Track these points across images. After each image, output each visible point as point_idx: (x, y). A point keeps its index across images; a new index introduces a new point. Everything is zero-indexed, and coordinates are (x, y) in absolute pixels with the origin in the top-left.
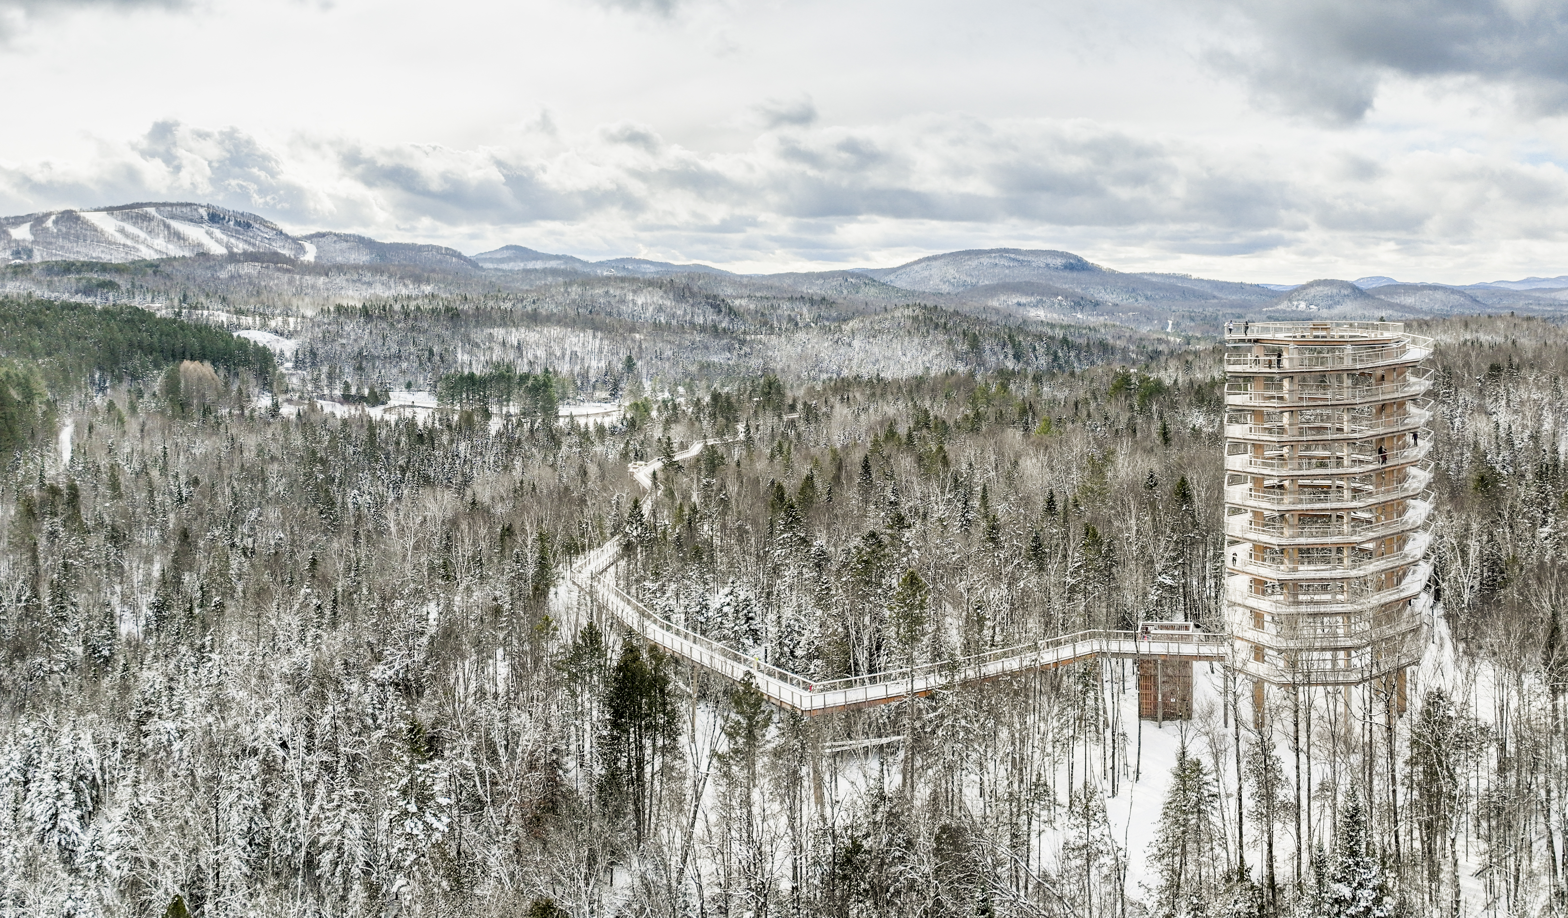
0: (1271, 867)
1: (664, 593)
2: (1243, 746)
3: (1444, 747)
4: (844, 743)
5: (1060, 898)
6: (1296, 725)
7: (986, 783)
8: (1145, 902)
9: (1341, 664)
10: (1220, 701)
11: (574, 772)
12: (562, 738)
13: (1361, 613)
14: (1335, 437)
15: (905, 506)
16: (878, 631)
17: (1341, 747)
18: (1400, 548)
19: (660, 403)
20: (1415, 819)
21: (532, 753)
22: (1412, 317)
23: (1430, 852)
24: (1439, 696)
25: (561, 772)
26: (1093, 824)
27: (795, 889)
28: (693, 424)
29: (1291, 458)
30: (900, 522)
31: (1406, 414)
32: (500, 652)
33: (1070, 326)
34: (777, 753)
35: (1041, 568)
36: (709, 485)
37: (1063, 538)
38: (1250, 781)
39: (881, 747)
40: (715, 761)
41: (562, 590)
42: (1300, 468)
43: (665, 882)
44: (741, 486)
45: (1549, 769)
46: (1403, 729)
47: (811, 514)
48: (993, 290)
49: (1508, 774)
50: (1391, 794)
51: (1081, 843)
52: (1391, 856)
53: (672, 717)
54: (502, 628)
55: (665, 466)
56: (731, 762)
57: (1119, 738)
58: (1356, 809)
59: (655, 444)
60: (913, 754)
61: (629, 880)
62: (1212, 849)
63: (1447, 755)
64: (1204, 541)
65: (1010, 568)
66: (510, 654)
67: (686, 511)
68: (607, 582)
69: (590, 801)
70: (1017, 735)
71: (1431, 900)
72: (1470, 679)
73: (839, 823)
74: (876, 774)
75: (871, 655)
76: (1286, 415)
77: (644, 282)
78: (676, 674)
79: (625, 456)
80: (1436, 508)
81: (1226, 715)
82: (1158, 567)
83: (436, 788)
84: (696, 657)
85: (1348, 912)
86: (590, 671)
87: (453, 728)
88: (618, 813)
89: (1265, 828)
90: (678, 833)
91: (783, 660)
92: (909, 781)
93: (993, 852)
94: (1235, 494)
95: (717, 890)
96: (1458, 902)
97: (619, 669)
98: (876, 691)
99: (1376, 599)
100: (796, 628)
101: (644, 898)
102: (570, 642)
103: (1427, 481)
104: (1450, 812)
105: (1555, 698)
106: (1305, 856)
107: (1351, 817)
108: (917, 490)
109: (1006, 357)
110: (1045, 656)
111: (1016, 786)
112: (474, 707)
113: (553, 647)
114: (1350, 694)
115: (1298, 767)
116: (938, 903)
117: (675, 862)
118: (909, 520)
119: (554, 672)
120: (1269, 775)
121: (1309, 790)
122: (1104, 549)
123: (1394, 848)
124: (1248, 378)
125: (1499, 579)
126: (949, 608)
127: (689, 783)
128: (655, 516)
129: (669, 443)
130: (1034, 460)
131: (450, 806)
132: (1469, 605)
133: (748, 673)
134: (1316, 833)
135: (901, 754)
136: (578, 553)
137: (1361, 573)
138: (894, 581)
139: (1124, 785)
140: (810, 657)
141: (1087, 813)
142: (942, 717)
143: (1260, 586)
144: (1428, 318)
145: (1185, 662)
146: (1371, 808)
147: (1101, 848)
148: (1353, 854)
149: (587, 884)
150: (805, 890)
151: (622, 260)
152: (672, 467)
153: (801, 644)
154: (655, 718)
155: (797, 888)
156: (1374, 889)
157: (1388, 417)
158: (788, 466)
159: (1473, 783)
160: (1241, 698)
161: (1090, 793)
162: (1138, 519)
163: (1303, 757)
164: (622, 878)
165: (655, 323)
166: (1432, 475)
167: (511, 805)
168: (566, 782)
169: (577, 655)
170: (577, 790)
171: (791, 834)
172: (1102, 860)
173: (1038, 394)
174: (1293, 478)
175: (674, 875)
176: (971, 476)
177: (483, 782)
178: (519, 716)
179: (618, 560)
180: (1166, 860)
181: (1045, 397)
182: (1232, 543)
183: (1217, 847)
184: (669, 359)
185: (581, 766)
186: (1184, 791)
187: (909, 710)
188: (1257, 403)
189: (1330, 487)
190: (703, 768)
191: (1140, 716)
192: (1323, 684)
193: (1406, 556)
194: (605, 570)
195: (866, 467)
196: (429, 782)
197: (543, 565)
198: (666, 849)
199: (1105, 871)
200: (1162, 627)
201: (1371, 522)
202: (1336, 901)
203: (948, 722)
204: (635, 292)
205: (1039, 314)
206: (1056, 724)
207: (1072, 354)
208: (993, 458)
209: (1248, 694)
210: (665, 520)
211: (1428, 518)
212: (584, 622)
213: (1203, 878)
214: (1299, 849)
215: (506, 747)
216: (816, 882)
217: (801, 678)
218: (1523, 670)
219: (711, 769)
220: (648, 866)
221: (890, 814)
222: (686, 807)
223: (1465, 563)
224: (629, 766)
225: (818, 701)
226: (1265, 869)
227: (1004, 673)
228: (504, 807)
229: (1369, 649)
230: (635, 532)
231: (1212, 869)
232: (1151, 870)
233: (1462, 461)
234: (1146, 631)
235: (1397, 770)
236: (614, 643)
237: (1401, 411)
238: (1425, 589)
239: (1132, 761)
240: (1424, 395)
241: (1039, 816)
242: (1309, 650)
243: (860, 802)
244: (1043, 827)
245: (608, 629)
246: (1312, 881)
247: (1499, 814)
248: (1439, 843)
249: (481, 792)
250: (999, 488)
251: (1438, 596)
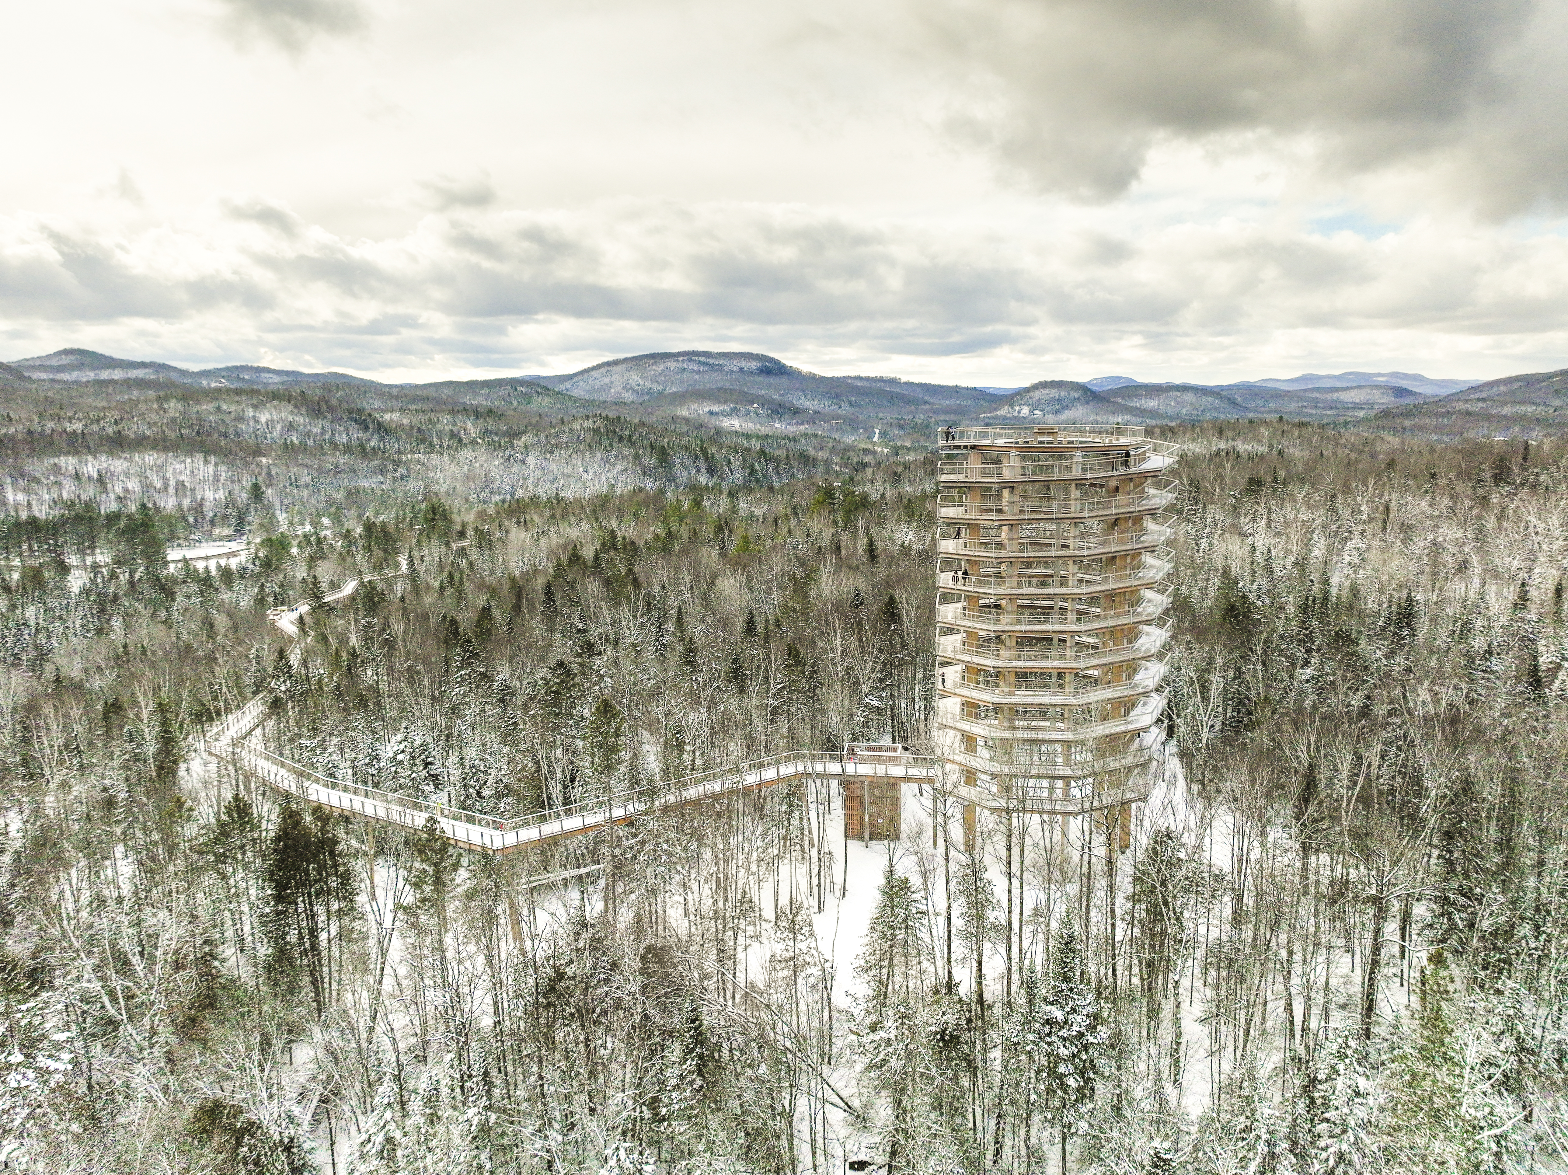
0: (980, 983)
1: (325, 749)
2: (953, 866)
3: (1171, 888)
4: (541, 877)
5: (768, 1006)
6: (1009, 849)
7: (691, 902)
8: (852, 1009)
9: (1059, 793)
10: (929, 821)
11: (234, 959)
12: (215, 926)
13: (1083, 743)
14: (1060, 553)
15: (594, 633)
16: (572, 762)
17: (1057, 874)
18: (1129, 677)
19: (301, 538)
20: (1134, 956)
21: (177, 952)
22: (1154, 422)
23: (1150, 989)
24: (1168, 835)
25: (216, 963)
26: (800, 937)
27: (497, 1023)
28: (344, 559)
29: (1010, 577)
30: (589, 648)
31: (1143, 530)
32: (120, 849)
33: (767, 436)
34: (470, 896)
35: (742, 691)
36: (369, 625)
37: (764, 660)
38: (960, 902)
39: (581, 876)
40: (400, 914)
41: (196, 765)
42: (1019, 586)
43: (354, 1045)
44: (408, 624)
45: (1292, 928)
46: (1125, 866)
47: (490, 647)
48: (681, 398)
49: (1244, 927)
50: (1109, 927)
51: (788, 955)
52: (1107, 987)
53: (346, 878)
54: (118, 822)
55: (313, 609)
56: (419, 911)
57: (825, 858)
58: (1072, 937)
59: (298, 585)
60: (614, 881)
61: (312, 1053)
62: (919, 963)
63: (1174, 897)
64: (913, 662)
65: (709, 692)
66: (134, 849)
67: (344, 655)
68: (253, 747)
69: (257, 985)
70: (721, 856)
71: (1149, 1034)
72: (1205, 823)
73: (540, 954)
74: (577, 903)
75: (565, 787)
76: (1005, 528)
77: (267, 394)
78: (347, 833)
79: (260, 601)
80: (1173, 637)
81: (935, 835)
82: (865, 688)
83: (48, 1026)
84: (369, 811)
85: (1060, 1034)
86: (242, 847)
87: (64, 950)
88: (292, 990)
89: (974, 947)
90: (365, 994)
91: (469, 802)
92: (611, 906)
93: (699, 967)
94: (948, 613)
95: (413, 1040)
96: (1178, 1044)
97: (278, 839)
98: (573, 823)
99: (1100, 729)
100: (482, 768)
101: (331, 1066)
102: (213, 820)
103: (1164, 606)
104: (1175, 954)
105: (1306, 856)
106: (1015, 977)
107: (1066, 944)
108: (607, 615)
109: (698, 471)
110: (747, 777)
111: (721, 904)
112: (92, 919)
113: (190, 830)
114: (1068, 823)
115: (1010, 891)
116: (646, 1017)
117: (363, 1024)
118: (599, 647)
119: (195, 857)
120: (979, 897)
121: (1021, 914)
122: (808, 670)
123: (1110, 980)
124: (966, 488)
125: (1245, 721)
126: (646, 735)
127: (372, 942)
128: (307, 667)
129: (316, 582)
130: (732, 580)
131: (71, 1041)
132: (1207, 745)
133: (431, 819)
134: (1028, 955)
135: (602, 882)
136: (212, 719)
137: (1087, 701)
138: (586, 711)
139: (830, 901)
140: (499, 796)
141: (793, 929)
142: (643, 843)
143: (972, 709)
144: (1173, 424)
145: (893, 783)
146: (1088, 938)
147: (808, 959)
148: (1066, 979)
149: (263, 1070)
150: (508, 1023)
151: (236, 368)
152: (322, 609)
153: (488, 784)
154: (326, 883)
155: (499, 1022)
156: (1088, 1016)
157: (1122, 533)
158: (460, 596)
159: (1202, 930)
160: (952, 820)
161: (795, 908)
162: (843, 638)
163: (1016, 882)
164: (303, 1053)
165: (285, 443)
166: (1170, 600)
167: (155, 1015)
168: (224, 971)
169: (223, 832)
170: (239, 978)
171: (489, 972)
172: (809, 971)
173: (734, 510)
174: (1011, 598)
175: (364, 1036)
176: (664, 598)
177: (114, 999)
178: (155, 915)
179: (265, 720)
180: (873, 972)
181: (742, 513)
182: (943, 664)
183: (925, 962)
184: (307, 486)
185: (242, 951)
186: (892, 908)
187: (608, 838)
188: (974, 516)
189: (1052, 608)
190: (388, 924)
191: (846, 836)
192: (1039, 812)
193: (1136, 686)
194: (250, 733)
195: (549, 593)
196: (37, 1021)
197: (167, 741)
198: (352, 1012)
199: (812, 980)
200: (868, 749)
201: (1097, 648)
202: (1047, 1021)
203: (648, 847)
204: (255, 407)
205: (735, 423)
206: (759, 844)
207: (770, 467)
208: (687, 579)
209: (959, 816)
210: (320, 668)
211: (1163, 647)
212: (228, 795)
213: (910, 989)
214: (1010, 970)
215: (141, 954)
216: (519, 1014)
217: (489, 818)
218: (1269, 821)
219: (398, 924)
220: (333, 1033)
221: (593, 939)
222: (372, 966)
223: (1205, 699)
224: (301, 937)
225: (510, 839)
226: (974, 985)
227: (706, 796)
228: (146, 1020)
229: (1091, 780)
230: (282, 687)
231: (919, 982)
232: (858, 980)
233: (1206, 588)
234: (852, 752)
235: (1117, 904)
236: (270, 811)
237: (1137, 527)
238: (1156, 722)
239: (838, 878)
240: (1165, 510)
241: (745, 931)
242: (1025, 777)
243: (561, 931)
244: (749, 941)
245: (260, 798)
246: (1022, 1000)
247: (1230, 966)
248: (1160, 983)
249: (112, 1011)
250: (695, 609)
251: (1171, 731)
